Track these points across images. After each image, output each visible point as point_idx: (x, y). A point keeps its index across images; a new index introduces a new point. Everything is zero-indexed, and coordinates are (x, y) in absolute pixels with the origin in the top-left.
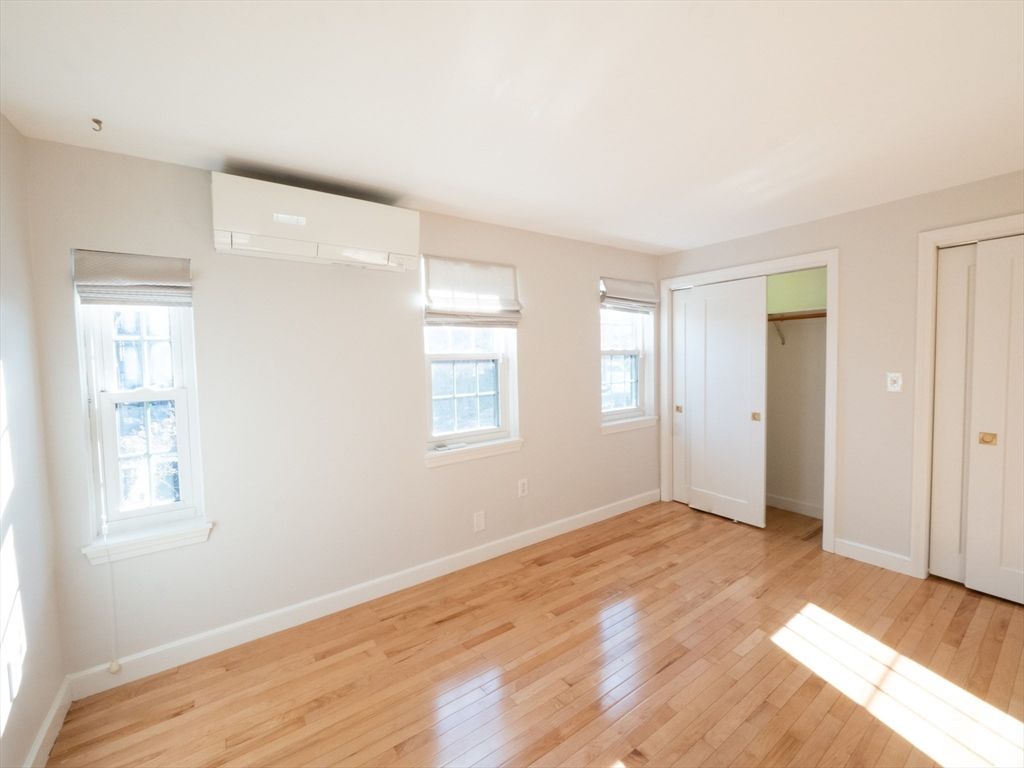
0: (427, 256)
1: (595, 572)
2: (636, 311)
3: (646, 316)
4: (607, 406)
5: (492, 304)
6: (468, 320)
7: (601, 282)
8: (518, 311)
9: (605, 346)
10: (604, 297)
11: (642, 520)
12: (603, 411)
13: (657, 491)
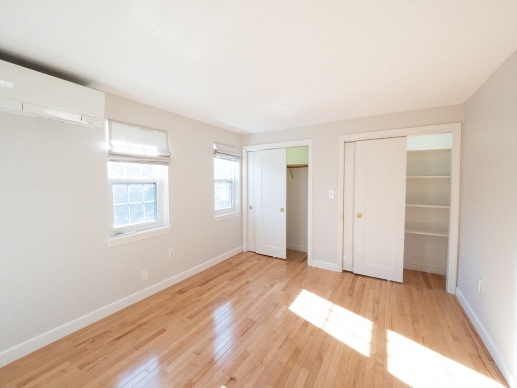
0: (109, 120)
1: (211, 292)
2: (231, 160)
3: (236, 163)
4: (218, 207)
5: (153, 151)
6: (138, 159)
7: (214, 144)
8: (169, 156)
9: (216, 177)
10: (216, 152)
11: (234, 262)
12: (215, 209)
13: (241, 247)
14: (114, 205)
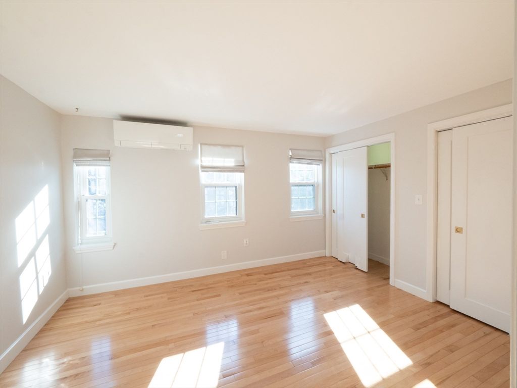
0: (201, 144)
2: (312, 164)
3: (319, 166)
4: (296, 208)
5: (230, 162)
6: (219, 169)
7: (290, 151)
8: (243, 165)
9: (292, 180)
10: (292, 158)
12: (292, 211)
13: (324, 251)
14: (206, 201)
